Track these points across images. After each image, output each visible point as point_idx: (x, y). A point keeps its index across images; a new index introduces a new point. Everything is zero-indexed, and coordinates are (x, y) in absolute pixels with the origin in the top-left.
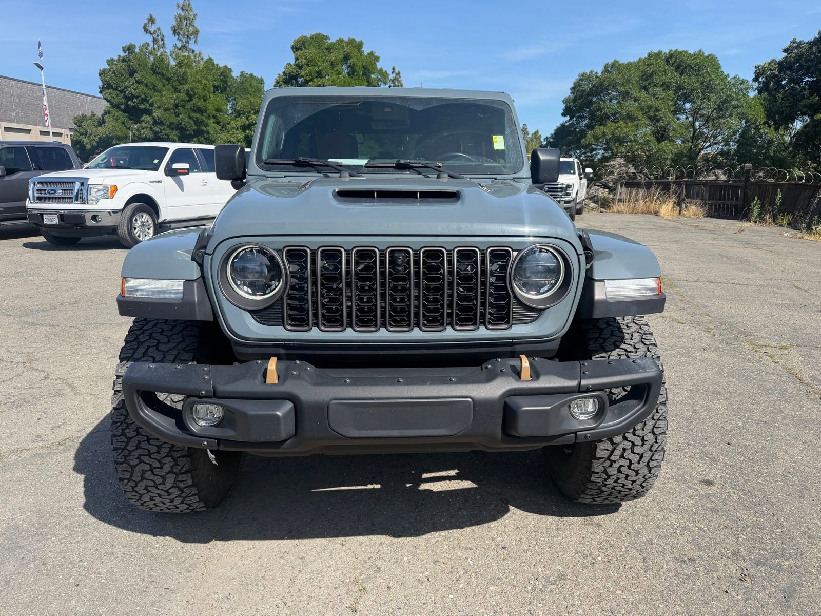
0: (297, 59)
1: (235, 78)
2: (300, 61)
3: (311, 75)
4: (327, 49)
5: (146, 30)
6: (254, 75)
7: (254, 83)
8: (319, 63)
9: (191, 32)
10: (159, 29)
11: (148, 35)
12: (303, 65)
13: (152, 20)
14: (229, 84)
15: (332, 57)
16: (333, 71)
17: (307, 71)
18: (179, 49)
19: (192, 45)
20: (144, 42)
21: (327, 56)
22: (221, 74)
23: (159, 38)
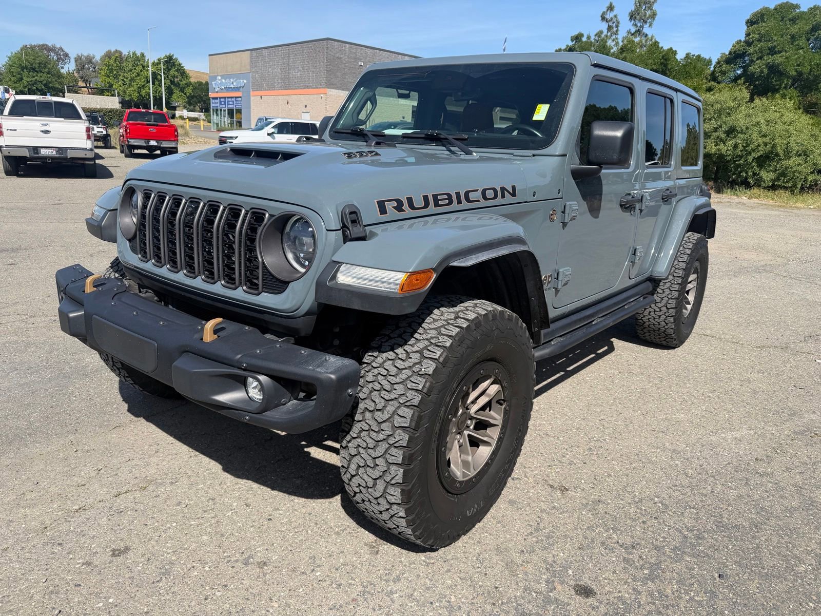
0: (748, 35)
1: (679, 60)
2: (751, 36)
3: (761, 52)
4: (790, 20)
5: (603, 18)
6: (702, 56)
7: (699, 65)
8: (775, 38)
9: (648, 15)
10: (615, 16)
11: (604, 23)
12: (753, 41)
13: (611, 8)
14: (669, 67)
15: (794, 29)
16: (791, 46)
17: (757, 48)
18: (632, 35)
19: (646, 30)
20: (598, 31)
21: (788, 28)
22: (663, 57)
23: (614, 25)
